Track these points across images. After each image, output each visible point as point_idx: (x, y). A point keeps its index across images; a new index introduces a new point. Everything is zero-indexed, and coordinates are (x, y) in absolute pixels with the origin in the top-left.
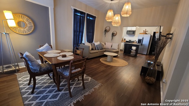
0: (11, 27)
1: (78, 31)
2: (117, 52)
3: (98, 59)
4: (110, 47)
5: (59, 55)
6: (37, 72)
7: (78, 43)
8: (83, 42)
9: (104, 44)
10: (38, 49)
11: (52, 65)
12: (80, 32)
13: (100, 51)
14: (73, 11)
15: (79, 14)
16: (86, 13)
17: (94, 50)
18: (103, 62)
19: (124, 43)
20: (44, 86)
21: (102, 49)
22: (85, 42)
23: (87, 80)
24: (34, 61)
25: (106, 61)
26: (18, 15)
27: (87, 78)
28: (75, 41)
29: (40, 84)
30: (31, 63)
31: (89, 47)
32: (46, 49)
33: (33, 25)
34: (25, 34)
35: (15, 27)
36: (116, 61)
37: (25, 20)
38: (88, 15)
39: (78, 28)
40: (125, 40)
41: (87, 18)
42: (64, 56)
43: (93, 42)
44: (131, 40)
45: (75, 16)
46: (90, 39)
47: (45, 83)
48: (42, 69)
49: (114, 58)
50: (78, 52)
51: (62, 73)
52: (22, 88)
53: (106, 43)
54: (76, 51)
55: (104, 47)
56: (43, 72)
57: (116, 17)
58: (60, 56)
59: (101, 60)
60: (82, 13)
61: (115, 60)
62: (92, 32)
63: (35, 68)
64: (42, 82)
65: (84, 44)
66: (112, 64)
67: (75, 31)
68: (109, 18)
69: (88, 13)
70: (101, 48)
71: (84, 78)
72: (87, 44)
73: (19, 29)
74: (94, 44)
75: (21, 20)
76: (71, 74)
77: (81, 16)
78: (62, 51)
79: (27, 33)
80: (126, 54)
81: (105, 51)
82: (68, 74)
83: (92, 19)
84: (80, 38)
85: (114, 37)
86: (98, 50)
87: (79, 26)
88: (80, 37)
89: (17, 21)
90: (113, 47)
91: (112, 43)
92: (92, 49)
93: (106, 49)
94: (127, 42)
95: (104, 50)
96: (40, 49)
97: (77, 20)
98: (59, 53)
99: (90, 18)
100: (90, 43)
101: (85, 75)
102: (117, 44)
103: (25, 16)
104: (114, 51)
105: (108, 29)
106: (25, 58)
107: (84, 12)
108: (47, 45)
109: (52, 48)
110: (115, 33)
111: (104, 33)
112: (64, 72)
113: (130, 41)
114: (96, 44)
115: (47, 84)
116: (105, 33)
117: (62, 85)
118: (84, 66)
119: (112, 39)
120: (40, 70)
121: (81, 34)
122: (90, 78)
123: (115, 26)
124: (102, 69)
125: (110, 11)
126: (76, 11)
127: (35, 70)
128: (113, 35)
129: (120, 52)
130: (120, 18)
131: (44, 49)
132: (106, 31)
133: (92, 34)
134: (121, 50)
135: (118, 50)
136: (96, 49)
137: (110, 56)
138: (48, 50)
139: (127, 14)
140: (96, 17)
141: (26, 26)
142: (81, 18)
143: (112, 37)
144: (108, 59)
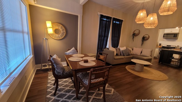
0: (50, 34)
1: (102, 36)
2: (149, 60)
3: (123, 66)
4: (139, 54)
5: (81, 59)
6: (60, 75)
7: (102, 48)
8: (107, 47)
9: (132, 50)
10: (66, 53)
11: (73, 70)
12: (105, 36)
13: (126, 57)
14: (99, 17)
15: (105, 20)
16: (113, 17)
17: (119, 56)
18: (130, 71)
19: (158, 49)
20: (66, 90)
21: (129, 55)
22: (109, 47)
23: (109, 91)
24: (59, 64)
25: (134, 70)
26: (55, 24)
27: (109, 89)
28: (99, 46)
29: (63, 86)
30: (56, 65)
31: (114, 52)
32: (72, 53)
33: (65, 31)
34: (59, 39)
35: (52, 34)
36: (148, 72)
37: (60, 28)
38: (115, 19)
39: (104, 33)
40: (160, 45)
41: (113, 23)
42: (86, 61)
43: (118, 47)
44: (170, 46)
45: (101, 20)
46: (115, 44)
47: (66, 86)
48: (64, 72)
49: (145, 68)
50: (102, 57)
51: (81, 80)
52: (49, 87)
53: (134, 48)
54: (99, 56)
55: (132, 53)
56: (65, 75)
57: (150, 18)
58: (83, 60)
59: (127, 67)
60: (108, 18)
61: (147, 70)
62: (117, 36)
63: (58, 71)
64: (65, 85)
65: (108, 49)
66: (142, 75)
67: (100, 36)
68: (140, 20)
69: (114, 17)
70: (127, 54)
71: (106, 88)
72: (112, 49)
73: (55, 35)
74: (119, 49)
75: (57, 28)
76: (90, 83)
77: (107, 21)
78: (86, 56)
79: (60, 39)
80: (162, 63)
81: (133, 58)
82: (87, 82)
83: (118, 23)
84: (105, 43)
85: (145, 42)
86: (124, 55)
87: (104, 31)
88: (105, 41)
89: (54, 29)
90: (143, 54)
91: (142, 49)
92: (117, 55)
93: (134, 55)
94: (163, 47)
95: (131, 56)
96: (68, 52)
97: (102, 25)
98: (82, 57)
99: (117, 23)
100: (114, 48)
101: (107, 85)
102: (150, 50)
103: (60, 25)
104: (145, 58)
105: (136, 32)
106: (52, 60)
107: (110, 16)
108: (73, 48)
109: (77, 52)
110: (147, 36)
111: (132, 38)
112: (84, 79)
113: (168, 47)
114: (122, 49)
115: (68, 88)
116: (134, 37)
117: (82, 91)
118: (107, 76)
119: (142, 44)
120: (63, 73)
121: (105, 38)
122: (113, 90)
123: (148, 28)
124: (129, 79)
125: (141, 12)
126: (102, 16)
127: (59, 73)
128: (144, 39)
129: (153, 60)
130: (156, 17)
131: (70, 53)
132: (134, 35)
133: (117, 38)
134: (155, 58)
135: (150, 57)
136: (121, 55)
137: (139, 65)
138: (74, 53)
139: (168, 11)
140: (124, 20)
141: (60, 33)
142: (106, 23)
143: (143, 41)
144: (137, 68)
